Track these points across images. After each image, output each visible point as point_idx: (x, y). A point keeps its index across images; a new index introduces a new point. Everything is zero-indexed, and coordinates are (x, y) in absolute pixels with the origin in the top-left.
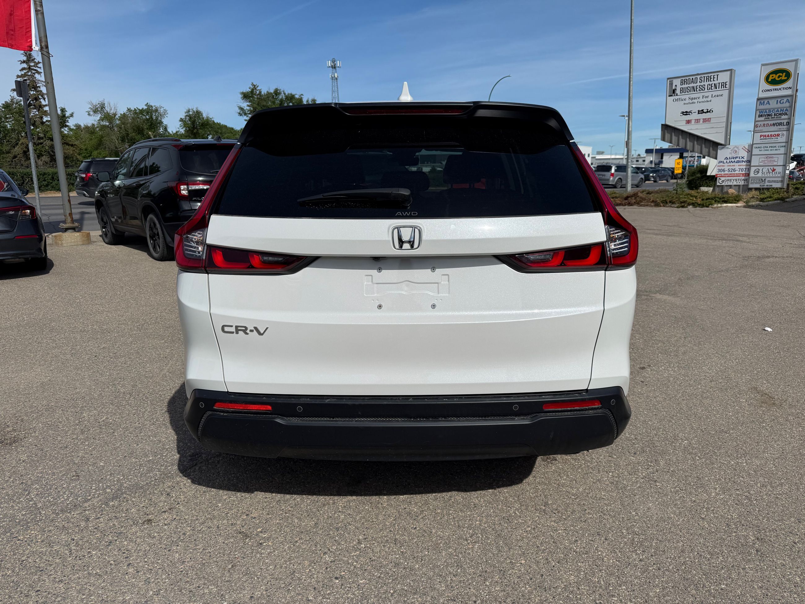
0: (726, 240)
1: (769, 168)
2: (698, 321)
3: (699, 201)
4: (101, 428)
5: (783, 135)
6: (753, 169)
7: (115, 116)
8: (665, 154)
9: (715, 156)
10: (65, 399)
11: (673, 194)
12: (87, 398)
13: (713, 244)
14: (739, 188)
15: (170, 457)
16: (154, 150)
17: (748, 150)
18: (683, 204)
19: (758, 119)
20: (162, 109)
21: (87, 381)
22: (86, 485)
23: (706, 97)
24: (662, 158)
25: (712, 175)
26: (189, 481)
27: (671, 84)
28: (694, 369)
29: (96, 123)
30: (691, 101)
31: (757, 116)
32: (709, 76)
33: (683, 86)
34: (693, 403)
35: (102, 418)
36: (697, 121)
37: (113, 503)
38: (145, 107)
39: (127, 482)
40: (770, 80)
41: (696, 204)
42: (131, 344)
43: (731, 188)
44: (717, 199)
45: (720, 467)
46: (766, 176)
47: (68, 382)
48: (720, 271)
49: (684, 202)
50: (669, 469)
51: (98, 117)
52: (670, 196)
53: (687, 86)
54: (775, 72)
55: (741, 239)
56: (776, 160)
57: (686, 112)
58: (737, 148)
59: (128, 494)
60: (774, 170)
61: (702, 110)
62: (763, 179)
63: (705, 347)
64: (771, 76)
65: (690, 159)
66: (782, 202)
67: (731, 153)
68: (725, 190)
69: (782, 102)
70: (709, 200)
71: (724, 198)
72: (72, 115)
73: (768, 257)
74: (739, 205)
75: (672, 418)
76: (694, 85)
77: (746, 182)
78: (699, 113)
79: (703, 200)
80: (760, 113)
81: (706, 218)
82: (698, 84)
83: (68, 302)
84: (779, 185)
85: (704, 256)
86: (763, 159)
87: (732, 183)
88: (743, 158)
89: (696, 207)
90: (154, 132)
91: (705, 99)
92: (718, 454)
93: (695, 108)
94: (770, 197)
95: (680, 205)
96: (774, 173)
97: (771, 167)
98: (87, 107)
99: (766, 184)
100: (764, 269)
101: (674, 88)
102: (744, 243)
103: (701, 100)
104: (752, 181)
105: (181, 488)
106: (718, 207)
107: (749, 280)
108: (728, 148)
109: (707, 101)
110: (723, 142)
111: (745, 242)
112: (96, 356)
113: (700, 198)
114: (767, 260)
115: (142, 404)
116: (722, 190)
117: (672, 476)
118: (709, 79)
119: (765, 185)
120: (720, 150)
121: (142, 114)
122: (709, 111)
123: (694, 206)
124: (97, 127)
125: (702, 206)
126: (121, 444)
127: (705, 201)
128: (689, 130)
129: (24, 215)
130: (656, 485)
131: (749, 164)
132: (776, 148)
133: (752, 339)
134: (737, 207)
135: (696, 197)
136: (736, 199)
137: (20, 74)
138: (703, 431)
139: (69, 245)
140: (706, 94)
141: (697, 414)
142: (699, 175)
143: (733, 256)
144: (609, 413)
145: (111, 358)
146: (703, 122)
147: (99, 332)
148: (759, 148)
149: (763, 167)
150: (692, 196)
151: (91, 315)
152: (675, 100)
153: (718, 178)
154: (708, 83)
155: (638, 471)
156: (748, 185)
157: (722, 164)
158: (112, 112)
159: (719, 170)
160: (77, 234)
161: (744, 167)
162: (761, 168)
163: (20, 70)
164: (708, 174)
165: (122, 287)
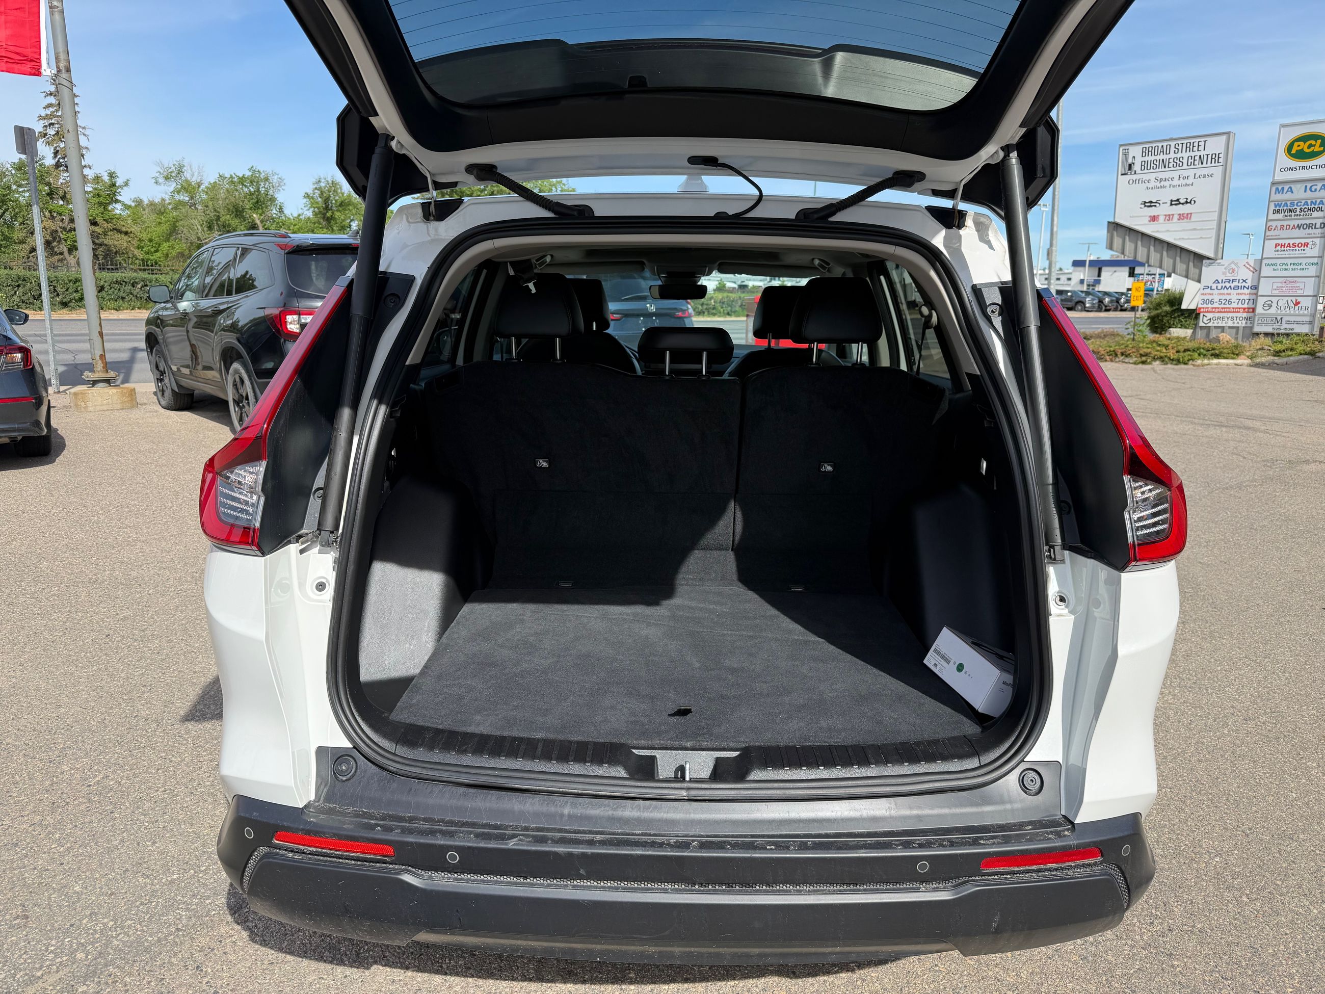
0: (1226, 426)
1: (1289, 299)
2: (1202, 587)
3: (1172, 354)
4: (90, 801)
5: (1314, 245)
6: (1261, 301)
7: (199, 186)
8: (1104, 269)
9: (1196, 277)
10: (34, 730)
11: (1128, 341)
12: (77, 728)
13: (1206, 433)
14: (1237, 333)
15: (214, 874)
16: (245, 251)
17: (1254, 269)
18: (1144, 359)
19: (1271, 216)
20: (276, 177)
21: (83, 690)
22: (39, 942)
23: (1184, 178)
24: (1099, 275)
25: (1189, 308)
26: (245, 934)
27: (1126, 155)
28: (1210, 691)
29: (167, 197)
30: (1158, 184)
31: (1271, 212)
32: (1190, 143)
33: (1146, 159)
34: (1219, 768)
35: (96, 776)
36: (1169, 217)
37: (85, 988)
38: (248, 174)
39: (121, 936)
40: (1293, 152)
41: (1166, 359)
42: (176, 611)
43: (1223, 331)
44: (1202, 351)
45: (1292, 922)
46: (1284, 312)
47: (47, 690)
48: (1227, 488)
49: (1146, 355)
50: (1193, 926)
51: (172, 186)
52: (1123, 344)
53: (1153, 158)
54: (1304, 138)
55: (1252, 426)
56: (1302, 286)
57: (1151, 202)
58: (1236, 264)
59: (117, 967)
60: (1297, 303)
61: (1178, 200)
62: (1279, 318)
63: (1223, 645)
64: (1296, 144)
65: (1146, 278)
66: (1311, 358)
67: (1224, 273)
68: (1213, 334)
69: (1313, 189)
70: (1189, 353)
71: (1213, 349)
72: (126, 184)
73: (1307, 462)
74: (1238, 361)
75: (1184, 802)
76: (1165, 157)
77: (1249, 322)
78: (1171, 205)
79: (1178, 352)
80: (1276, 207)
81: (1184, 383)
82: (1172, 155)
83: (77, 522)
84: (1305, 329)
85: (1194, 457)
86: (1280, 285)
87: (1226, 323)
88: (1244, 281)
89: (1167, 364)
90: (261, 215)
91: (1182, 182)
92: (1285, 891)
93: (1166, 195)
94: (1292, 350)
95: (1139, 360)
96: (1297, 308)
97: (1292, 298)
98: (154, 171)
99: (1284, 328)
100: (1304, 486)
101: (1130, 161)
102: (1258, 434)
103: (1176, 182)
104: (1260, 322)
105: (225, 953)
106: (1203, 365)
107: (1281, 507)
108: (1219, 264)
109: (1186, 185)
110: (1211, 255)
111: (1259, 430)
112: (107, 636)
113: (1173, 348)
114: (1306, 468)
115: (176, 745)
116: (1208, 335)
117: (1201, 943)
118: (1190, 148)
119: (1282, 328)
120: (1206, 266)
121: (243, 185)
122: (1189, 201)
123: (1163, 361)
124: (170, 204)
125: (1178, 362)
126: (123, 841)
127: (1181, 354)
128: (1153, 232)
129: (11, 361)
130: (1173, 966)
131: (1255, 291)
132: (1302, 267)
133: (1307, 627)
134: (1236, 364)
135: (1166, 347)
136: (1235, 352)
137: (43, 114)
138: (1247, 835)
139: (98, 408)
140: (1185, 173)
141: (1229, 794)
142: (1167, 308)
143: (1245, 458)
144: (1115, 872)
145: (136, 640)
146: (1178, 220)
147: (122, 584)
148: (1272, 265)
149: (1279, 298)
150: (1159, 345)
151: (114, 548)
152: (1131, 182)
153: (1202, 315)
154: (1188, 154)
155: (1134, 930)
156: (1251, 328)
157: (1208, 291)
158: (194, 179)
159: (1204, 301)
160: (112, 391)
161: (1246, 297)
162: (1274, 300)
163: (44, 108)
164: (1184, 306)
165: (177, 494)
